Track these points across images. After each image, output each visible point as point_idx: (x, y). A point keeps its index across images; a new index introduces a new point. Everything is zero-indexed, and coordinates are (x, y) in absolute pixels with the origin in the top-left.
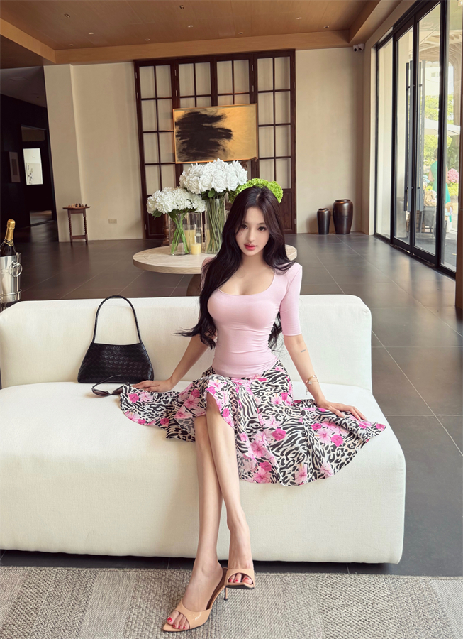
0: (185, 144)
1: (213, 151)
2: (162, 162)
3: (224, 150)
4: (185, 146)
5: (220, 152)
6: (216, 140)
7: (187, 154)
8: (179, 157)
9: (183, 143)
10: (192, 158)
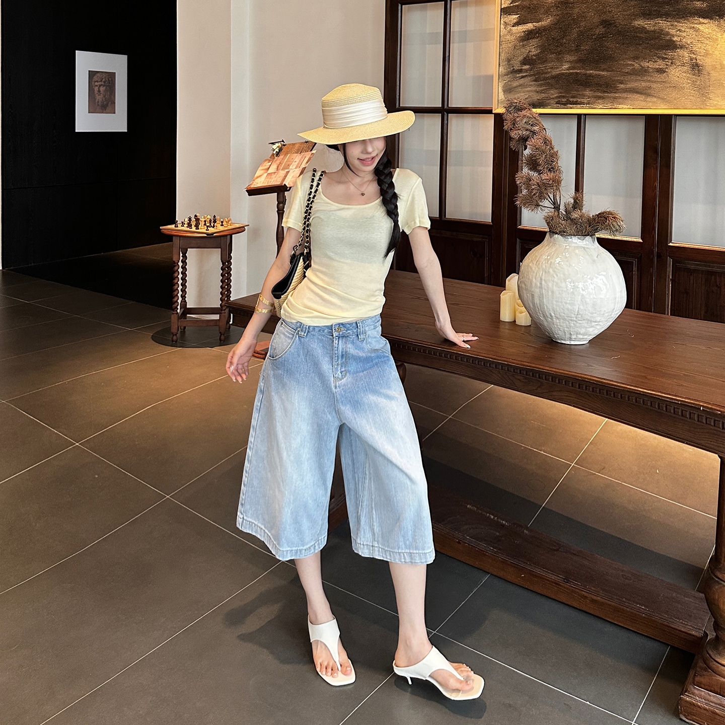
0: (534, 42)
1: (643, 72)
2: (454, 103)
3: (696, 67)
4: (532, 48)
5: (677, 74)
6: (663, 24)
7: (538, 77)
8: (508, 90)
9: (529, 36)
10: (554, 93)
